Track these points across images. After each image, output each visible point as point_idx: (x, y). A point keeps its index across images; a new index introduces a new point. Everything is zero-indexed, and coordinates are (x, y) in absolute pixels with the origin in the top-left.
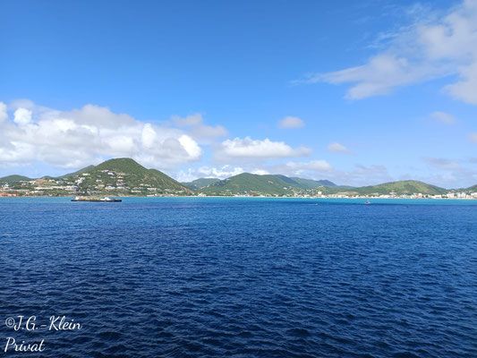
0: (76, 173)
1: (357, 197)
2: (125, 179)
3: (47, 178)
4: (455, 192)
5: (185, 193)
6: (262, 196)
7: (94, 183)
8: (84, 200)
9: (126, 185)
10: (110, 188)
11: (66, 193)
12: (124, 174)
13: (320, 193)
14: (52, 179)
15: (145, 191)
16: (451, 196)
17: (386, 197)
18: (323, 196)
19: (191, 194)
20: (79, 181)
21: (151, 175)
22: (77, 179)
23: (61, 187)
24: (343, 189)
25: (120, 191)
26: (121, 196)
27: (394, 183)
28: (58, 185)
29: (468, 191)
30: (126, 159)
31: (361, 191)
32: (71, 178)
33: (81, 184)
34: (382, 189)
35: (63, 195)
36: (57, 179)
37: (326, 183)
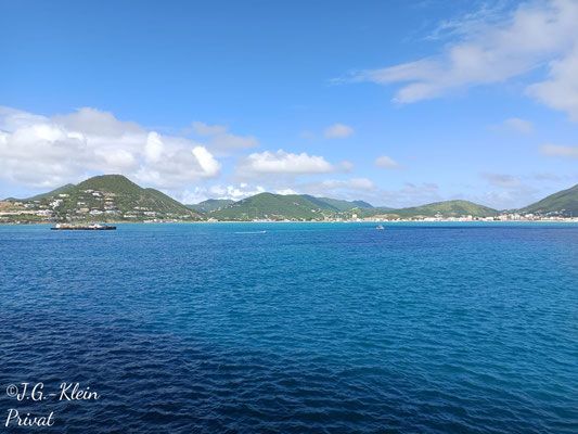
0: (50, 194)
1: (398, 220)
2: (115, 200)
3: (12, 200)
4: (508, 213)
5: (191, 218)
6: (287, 221)
7: (75, 206)
8: (68, 228)
9: (117, 209)
10: (97, 212)
11: (39, 219)
12: (113, 195)
13: (355, 216)
14: (18, 201)
15: (141, 216)
16: (503, 218)
17: (432, 220)
18: (359, 220)
19: (198, 219)
20: (55, 204)
21: (148, 196)
22: (52, 201)
23: (32, 212)
24: (382, 211)
25: (109, 216)
26: (111, 223)
27: (440, 203)
28: (27, 209)
29: (522, 212)
30: (116, 176)
31: (403, 213)
32: (44, 200)
33: (57, 208)
34: (427, 211)
35: (34, 221)
36: (25, 202)
37: (361, 204)
